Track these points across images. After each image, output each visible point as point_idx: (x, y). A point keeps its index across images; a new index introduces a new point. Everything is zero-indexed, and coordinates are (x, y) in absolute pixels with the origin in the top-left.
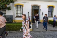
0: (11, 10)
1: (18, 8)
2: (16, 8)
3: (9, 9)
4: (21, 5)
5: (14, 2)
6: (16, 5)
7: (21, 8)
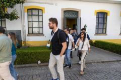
0: (16, 19)
1: (32, 15)
2: (28, 15)
3: (13, 17)
4: (38, 10)
5: (23, 2)
6: (28, 10)
7: (38, 15)
